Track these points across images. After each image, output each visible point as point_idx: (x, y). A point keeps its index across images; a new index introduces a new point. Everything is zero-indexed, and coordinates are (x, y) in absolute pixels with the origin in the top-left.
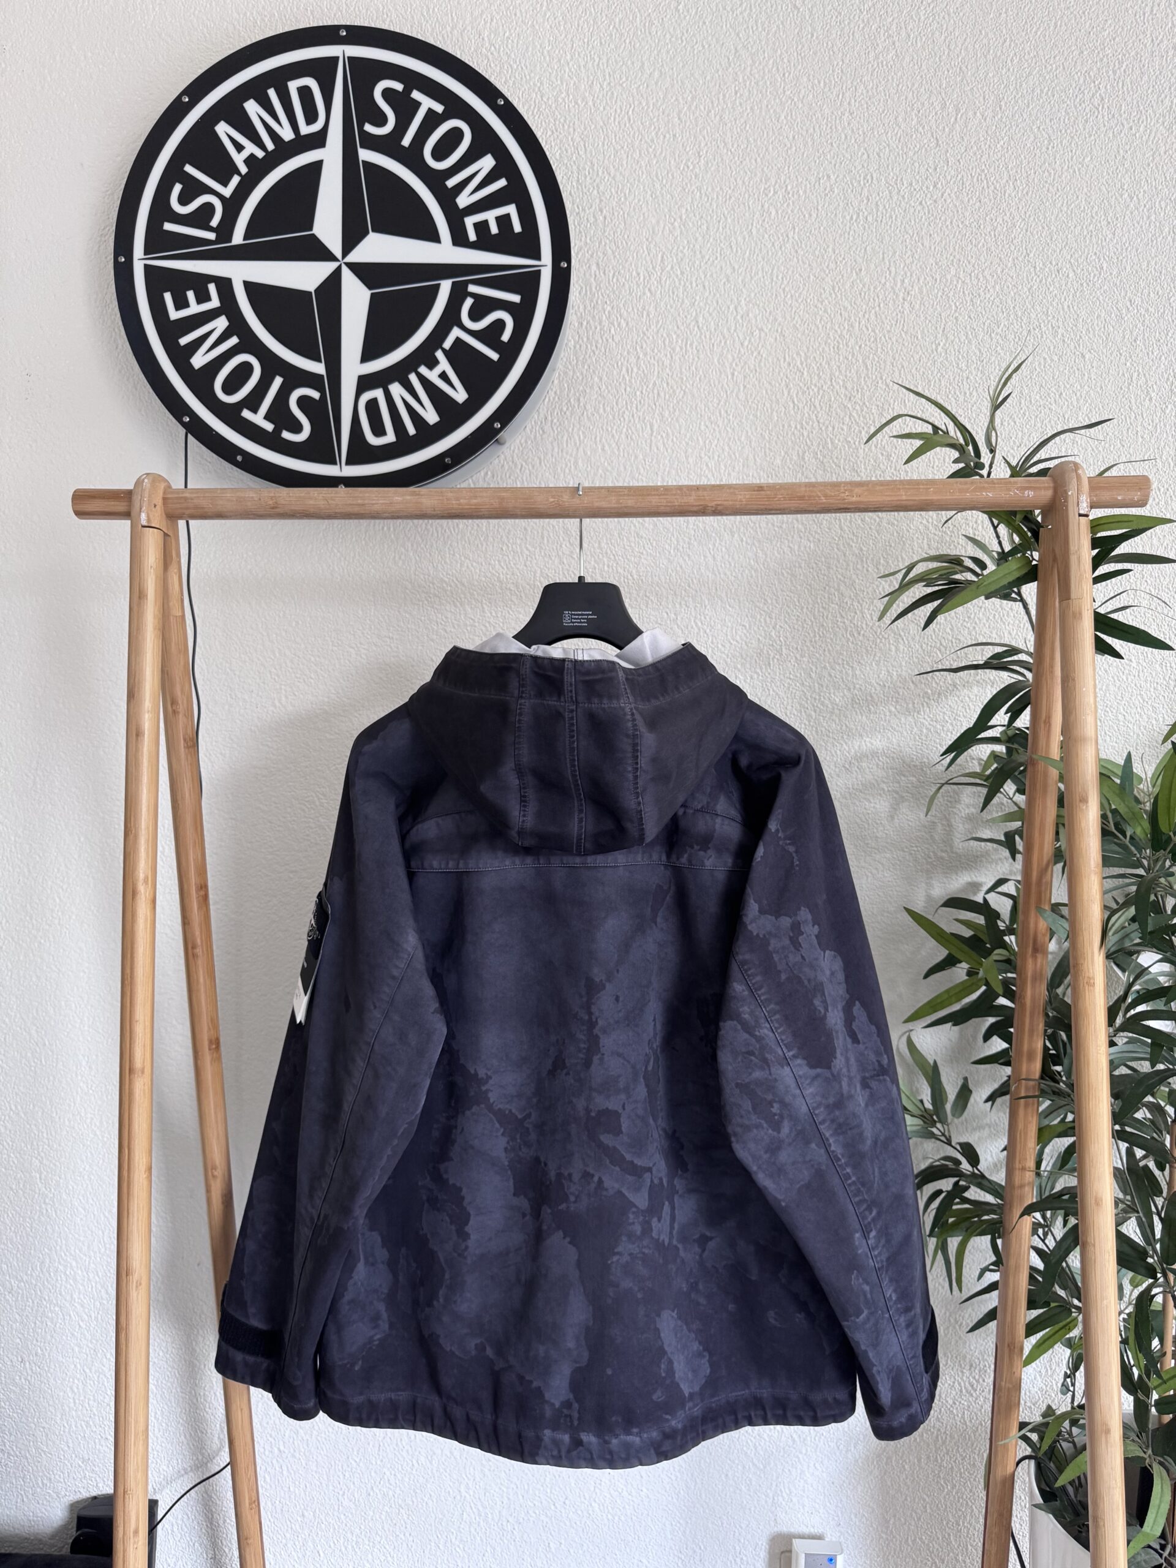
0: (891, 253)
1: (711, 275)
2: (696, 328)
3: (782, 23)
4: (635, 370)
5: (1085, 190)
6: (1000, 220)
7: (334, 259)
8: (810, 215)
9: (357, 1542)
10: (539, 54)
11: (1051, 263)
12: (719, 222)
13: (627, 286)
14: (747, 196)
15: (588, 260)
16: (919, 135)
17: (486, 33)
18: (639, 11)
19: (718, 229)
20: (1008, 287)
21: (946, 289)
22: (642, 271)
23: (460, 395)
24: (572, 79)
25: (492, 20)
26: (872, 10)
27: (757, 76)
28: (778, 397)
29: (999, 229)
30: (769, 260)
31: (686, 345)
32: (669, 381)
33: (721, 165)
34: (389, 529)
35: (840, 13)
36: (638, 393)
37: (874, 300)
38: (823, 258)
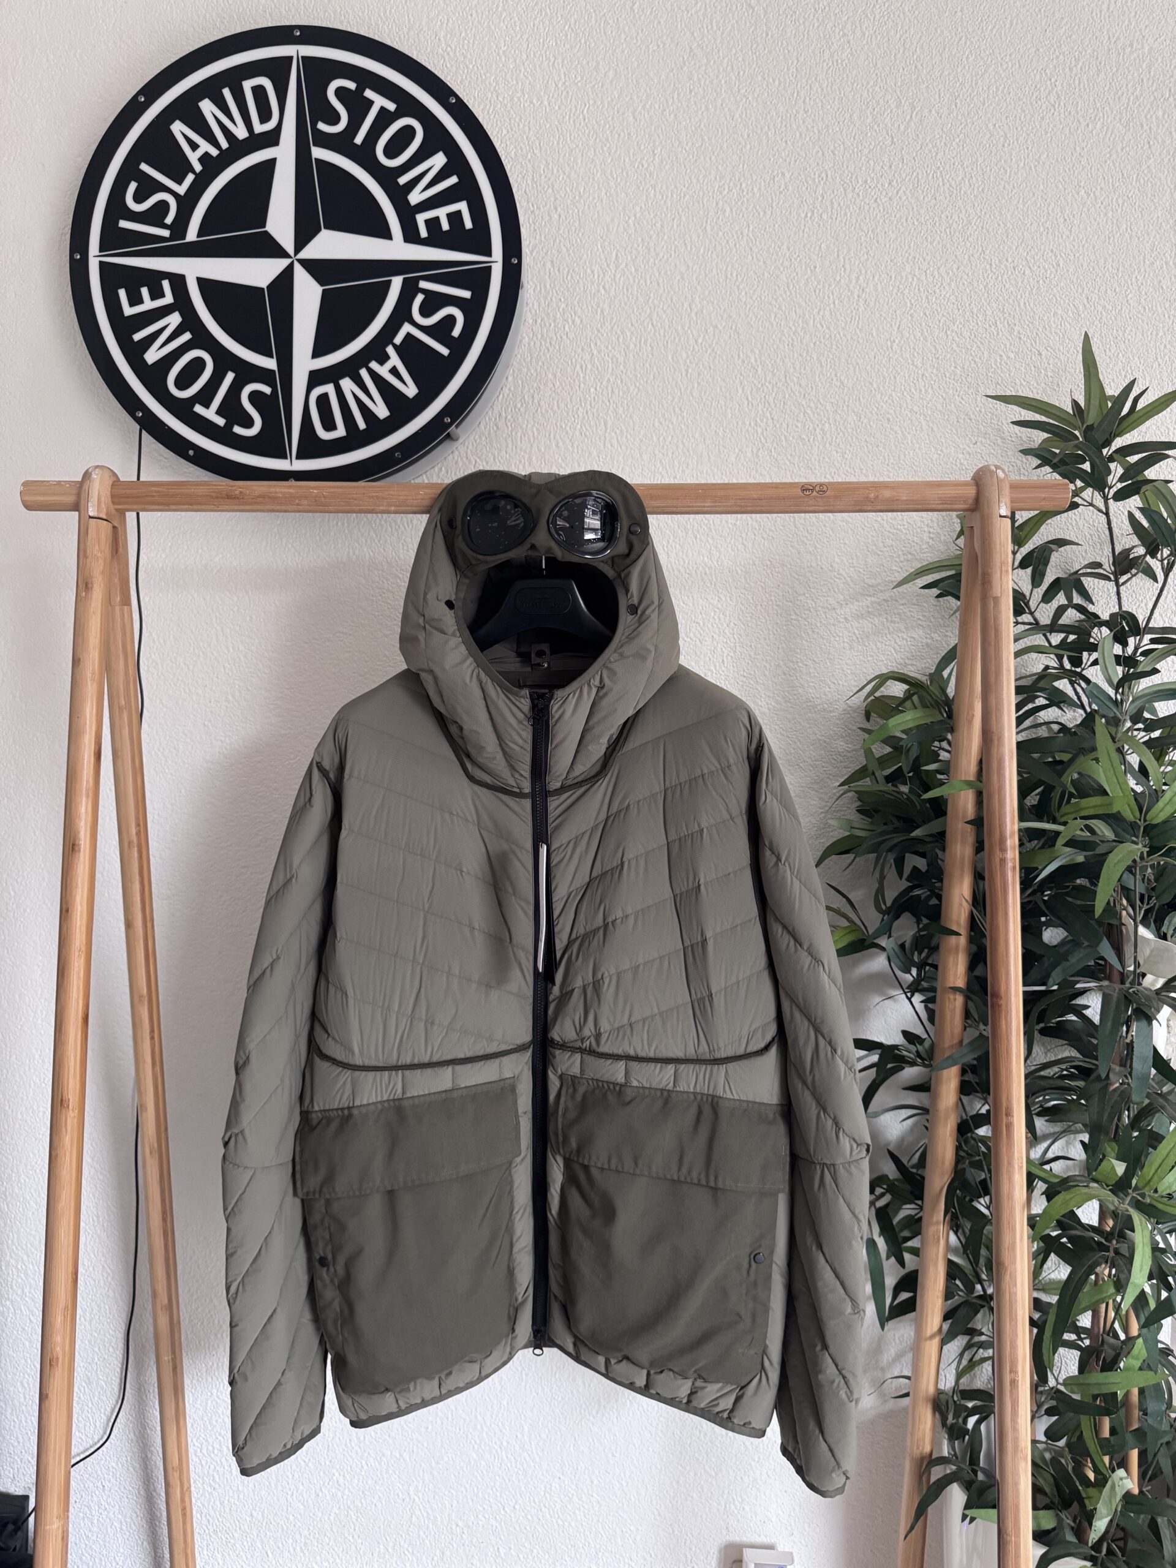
0: (845, 250)
1: (666, 273)
2: (650, 326)
3: (737, 22)
4: (589, 366)
5: (1042, 187)
6: (955, 217)
7: (287, 255)
8: (765, 213)
9: (305, 1544)
10: (495, 54)
11: (1007, 260)
12: (673, 220)
13: (581, 284)
14: (701, 193)
15: (543, 258)
16: (874, 133)
17: (443, 34)
18: (595, 11)
19: (673, 226)
20: (964, 284)
21: (901, 286)
22: (596, 268)
23: (410, 390)
24: (527, 78)
25: (448, 20)
26: (827, 8)
27: (711, 75)
28: (732, 394)
29: (955, 225)
30: (723, 258)
31: (640, 343)
32: (623, 378)
33: (675, 163)
34: (343, 524)
35: (795, 12)
36: (592, 390)
37: (829, 297)
38: (777, 255)
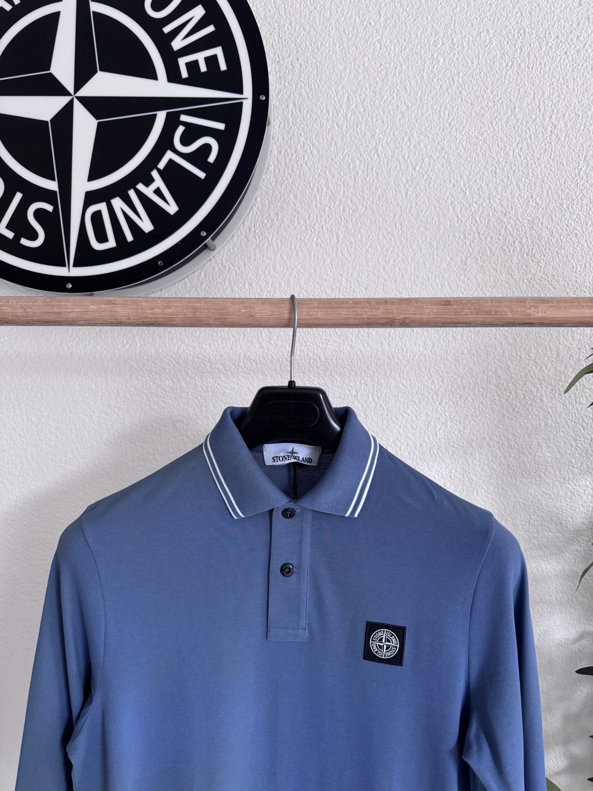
0: (540, 94)
1: (389, 112)
2: (376, 156)
4: (325, 189)
7: (68, 94)
8: (473, 63)
12: (396, 68)
13: (318, 122)
14: (419, 46)
15: (286, 100)
19: (395, 74)
21: (587, 124)
22: (331, 108)
23: (172, 208)
28: (445, 212)
30: (437, 100)
31: (367, 170)
32: (353, 198)
33: (397, 22)
36: (327, 209)
37: (526, 132)
38: (483, 98)
